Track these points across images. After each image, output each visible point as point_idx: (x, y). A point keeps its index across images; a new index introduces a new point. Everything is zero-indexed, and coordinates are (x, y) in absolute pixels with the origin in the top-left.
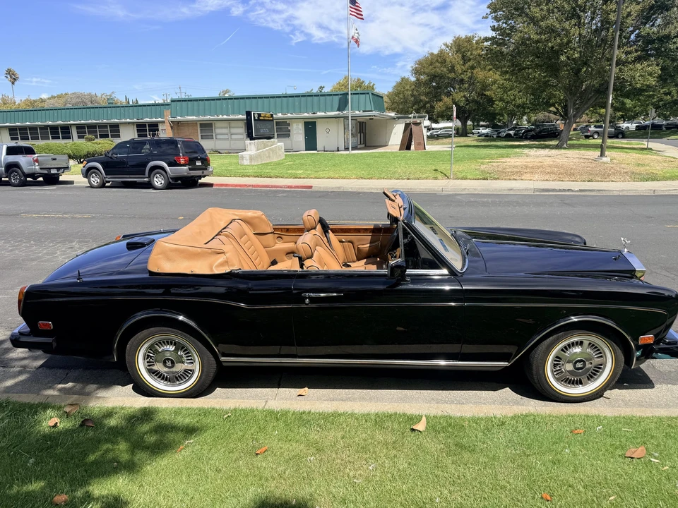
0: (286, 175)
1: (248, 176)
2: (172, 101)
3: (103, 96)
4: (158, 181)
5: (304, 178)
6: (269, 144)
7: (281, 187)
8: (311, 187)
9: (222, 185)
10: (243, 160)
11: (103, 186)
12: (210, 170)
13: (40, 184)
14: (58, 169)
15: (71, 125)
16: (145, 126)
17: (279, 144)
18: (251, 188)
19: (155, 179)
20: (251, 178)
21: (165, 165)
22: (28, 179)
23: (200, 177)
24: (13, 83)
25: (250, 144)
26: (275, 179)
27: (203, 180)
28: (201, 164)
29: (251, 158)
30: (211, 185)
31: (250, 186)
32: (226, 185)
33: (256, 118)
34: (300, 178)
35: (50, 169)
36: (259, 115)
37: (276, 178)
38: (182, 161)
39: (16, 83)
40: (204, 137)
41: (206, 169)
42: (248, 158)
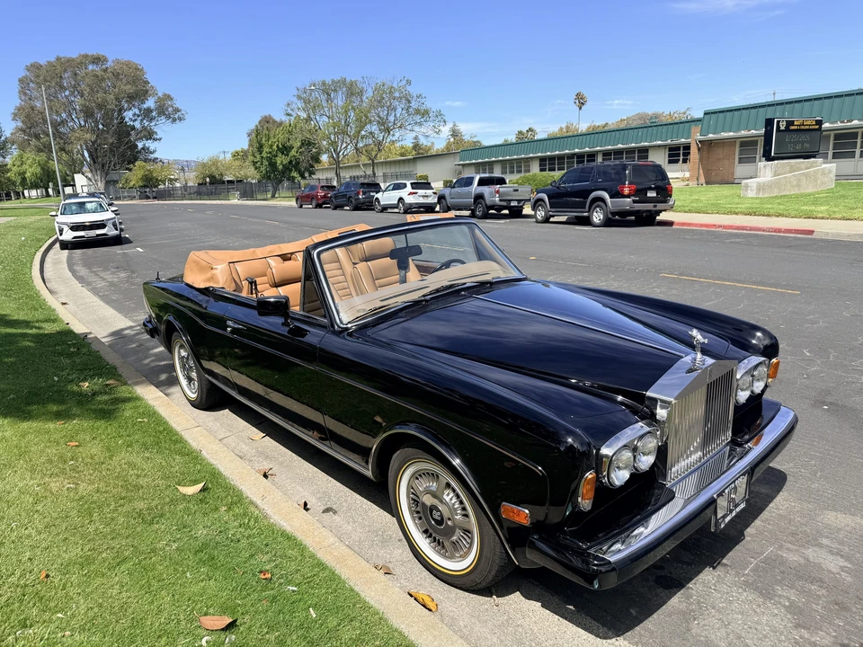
0: (793, 213)
1: (736, 214)
2: (705, 114)
3: (676, 115)
4: (597, 217)
5: (823, 218)
6: (803, 166)
7: (764, 231)
8: (811, 232)
9: (684, 224)
10: (746, 190)
11: (546, 220)
12: (671, 203)
13: (505, 217)
14: (519, 201)
15: (598, 152)
16: (678, 149)
17: (824, 166)
18: (720, 229)
19: (595, 214)
20: (740, 217)
21: (606, 195)
22: (491, 211)
23: (658, 212)
24: (580, 108)
25: (765, 166)
26: (774, 219)
27: (663, 217)
28: (655, 195)
29: (760, 188)
30: (670, 224)
31: (720, 226)
32: (690, 224)
33: (782, 128)
34: (816, 218)
35: (510, 201)
36: (790, 123)
37: (777, 216)
38: (626, 191)
39: (583, 108)
40: (743, 160)
41: (665, 202)
42: (754, 188)
